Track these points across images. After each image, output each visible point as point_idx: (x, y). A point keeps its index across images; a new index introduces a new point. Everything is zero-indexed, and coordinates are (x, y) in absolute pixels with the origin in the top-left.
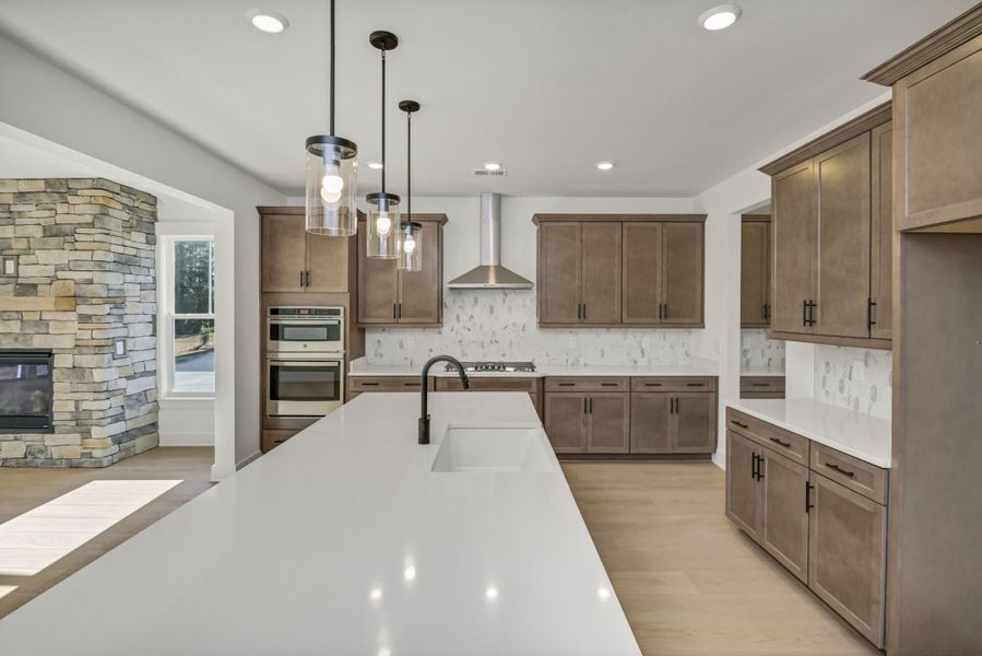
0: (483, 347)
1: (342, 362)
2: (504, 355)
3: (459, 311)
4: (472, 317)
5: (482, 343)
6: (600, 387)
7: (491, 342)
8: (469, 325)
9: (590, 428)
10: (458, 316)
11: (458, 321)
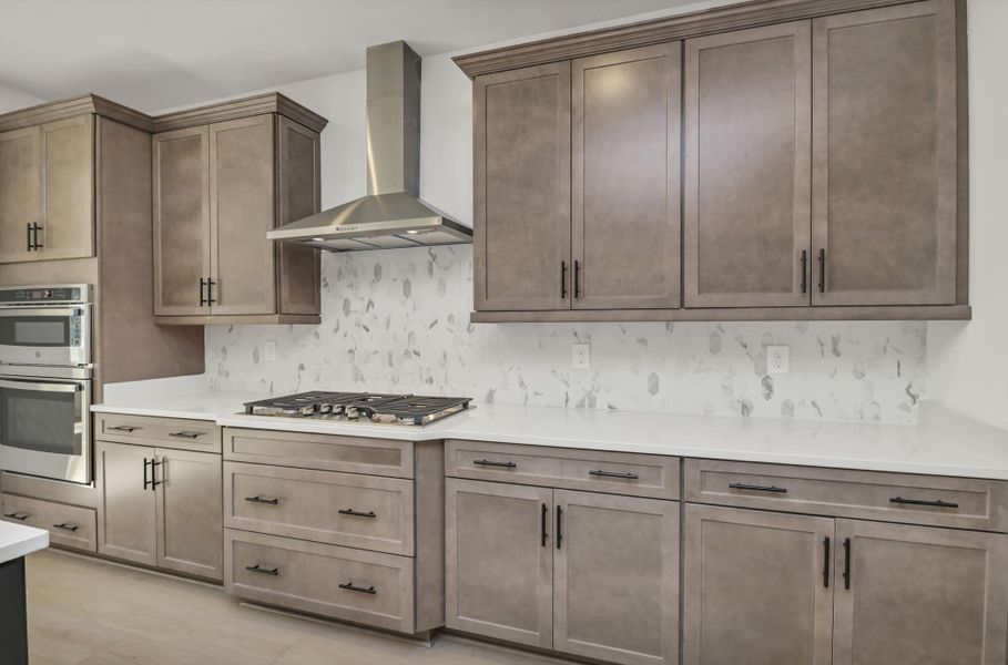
0: (391, 364)
1: (86, 384)
2: (431, 381)
3: (348, 293)
4: (371, 303)
5: (390, 355)
6: (586, 480)
7: (407, 353)
8: (366, 319)
9: (561, 584)
10: (346, 303)
11: (347, 313)
